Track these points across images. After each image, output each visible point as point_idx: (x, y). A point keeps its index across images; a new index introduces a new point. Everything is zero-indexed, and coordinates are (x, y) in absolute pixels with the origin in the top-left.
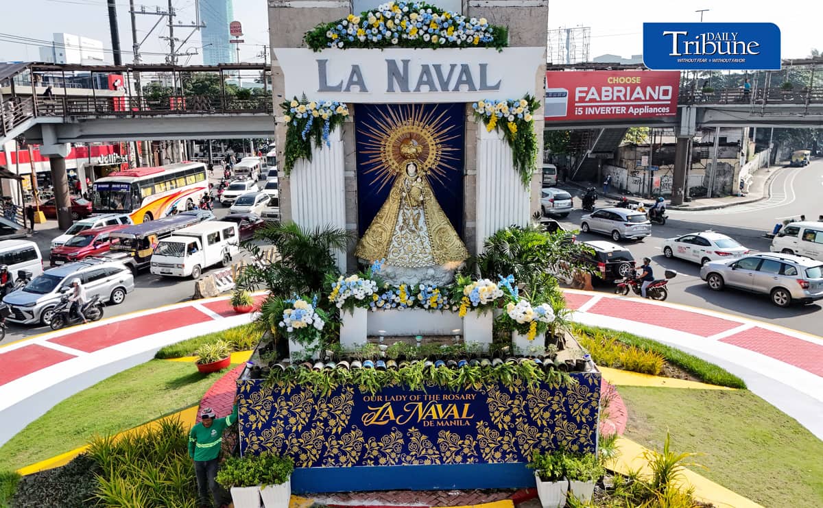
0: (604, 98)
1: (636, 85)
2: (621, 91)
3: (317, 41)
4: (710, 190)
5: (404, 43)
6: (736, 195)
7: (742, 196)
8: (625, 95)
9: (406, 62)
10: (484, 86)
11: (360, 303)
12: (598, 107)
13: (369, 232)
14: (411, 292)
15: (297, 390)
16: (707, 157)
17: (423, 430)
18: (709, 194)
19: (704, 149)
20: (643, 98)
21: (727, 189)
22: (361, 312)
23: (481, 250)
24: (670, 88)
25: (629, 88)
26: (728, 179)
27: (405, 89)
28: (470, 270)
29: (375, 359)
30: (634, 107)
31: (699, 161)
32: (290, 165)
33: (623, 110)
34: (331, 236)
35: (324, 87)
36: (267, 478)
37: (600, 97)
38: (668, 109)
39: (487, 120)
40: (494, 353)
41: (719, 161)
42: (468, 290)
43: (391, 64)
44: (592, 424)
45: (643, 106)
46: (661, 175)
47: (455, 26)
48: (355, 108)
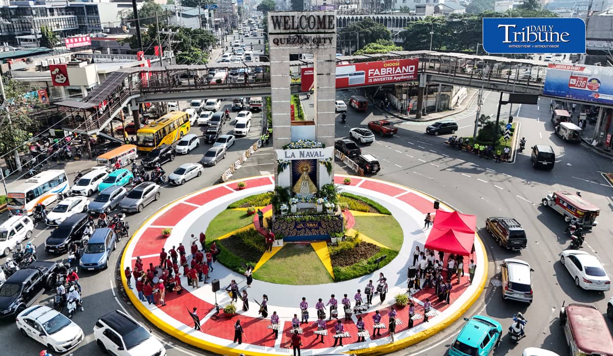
0: (382, 74)
1: (398, 66)
2: (390, 70)
3: (285, 148)
4: (437, 108)
5: (303, 148)
6: (450, 110)
7: (454, 110)
8: (392, 72)
9: (304, 152)
10: (320, 156)
11: (295, 204)
12: (379, 78)
13: (295, 185)
14: (306, 200)
15: (284, 222)
16: (437, 91)
17: (309, 229)
18: (436, 110)
19: (435, 87)
20: (401, 72)
21: (446, 106)
22: (295, 205)
23: (320, 189)
24: (414, 66)
25: (394, 68)
26: (447, 102)
27: (304, 157)
28: (318, 197)
29: (299, 215)
30: (397, 76)
31: (433, 93)
32: (279, 173)
33: (391, 78)
34: (287, 188)
35: (286, 157)
36: (279, 238)
37: (380, 73)
38: (413, 76)
39: (321, 162)
40: (323, 213)
41: (442, 93)
42: (317, 200)
43: (301, 152)
44: (342, 227)
45: (401, 76)
46: (414, 101)
47: (314, 144)
48: (292, 161)
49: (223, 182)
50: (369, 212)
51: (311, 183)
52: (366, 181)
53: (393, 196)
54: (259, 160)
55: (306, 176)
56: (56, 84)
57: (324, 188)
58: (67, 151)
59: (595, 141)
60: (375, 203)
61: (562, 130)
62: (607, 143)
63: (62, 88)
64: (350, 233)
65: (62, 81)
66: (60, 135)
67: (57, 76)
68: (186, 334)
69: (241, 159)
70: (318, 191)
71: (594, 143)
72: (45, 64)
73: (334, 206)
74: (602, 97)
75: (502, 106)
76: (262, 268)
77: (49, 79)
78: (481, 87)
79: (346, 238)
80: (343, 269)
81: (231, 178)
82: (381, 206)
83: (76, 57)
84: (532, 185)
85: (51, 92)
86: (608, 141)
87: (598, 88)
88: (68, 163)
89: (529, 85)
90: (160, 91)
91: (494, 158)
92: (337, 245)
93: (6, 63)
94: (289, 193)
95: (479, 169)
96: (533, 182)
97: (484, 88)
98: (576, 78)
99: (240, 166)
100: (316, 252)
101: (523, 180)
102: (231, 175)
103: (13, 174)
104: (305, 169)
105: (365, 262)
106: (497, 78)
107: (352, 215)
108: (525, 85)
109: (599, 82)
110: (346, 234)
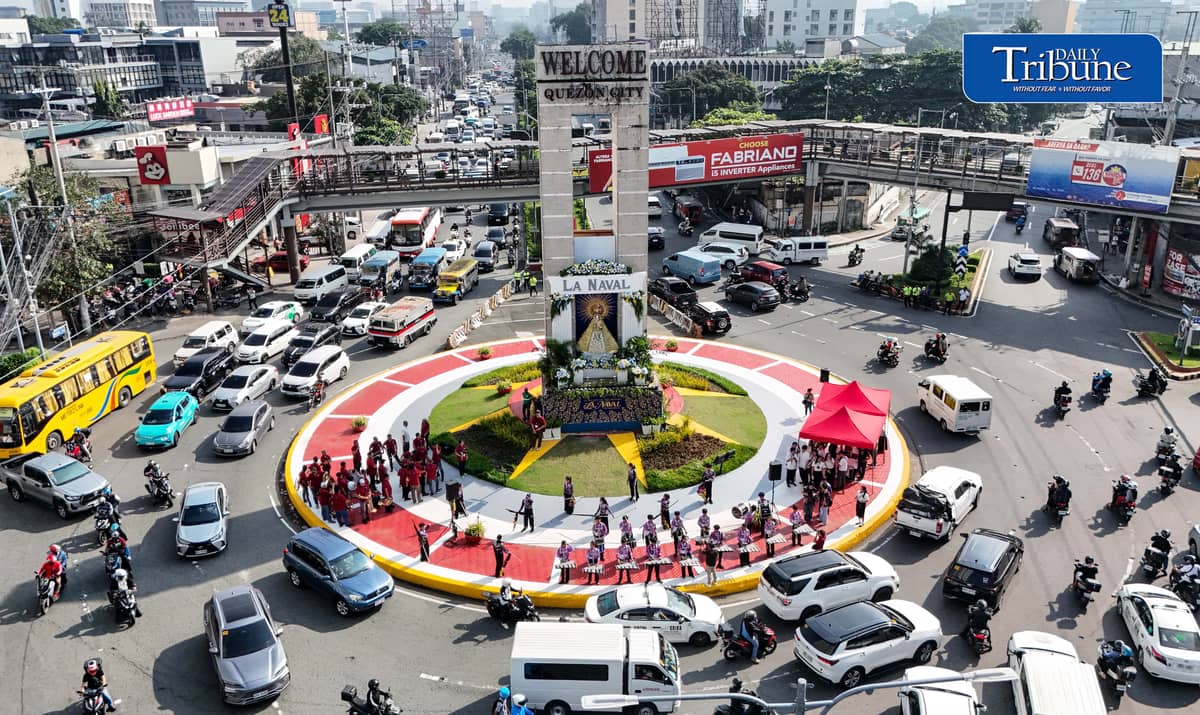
0: (736, 161)
1: (764, 148)
2: (750, 154)
3: (563, 273)
4: (840, 226)
5: (595, 274)
6: (866, 229)
7: (872, 229)
8: (755, 157)
9: (595, 280)
10: (624, 287)
11: (580, 368)
12: (731, 168)
13: (581, 339)
14: (599, 363)
15: (563, 397)
16: (840, 195)
17: (604, 410)
18: (839, 231)
19: (837, 188)
20: (770, 158)
21: (858, 223)
22: (581, 371)
23: (624, 345)
24: (795, 148)
25: (758, 151)
26: (858, 214)
27: (595, 289)
28: (619, 355)
29: (587, 387)
30: (763, 166)
31: (831, 199)
32: (552, 317)
33: (753, 170)
34: (568, 343)
35: (565, 289)
36: (553, 426)
37: (733, 159)
38: (793, 166)
39: (625, 299)
40: (628, 384)
41: (849, 198)
42: (619, 364)
45: (771, 165)
46: (796, 213)
47: (613, 267)
48: (577, 296)
49: (452, 348)
50: (708, 390)
51: (609, 335)
52: (706, 346)
53: (751, 368)
54: (513, 314)
55: (600, 322)
56: (145, 180)
57: (629, 342)
58: (169, 299)
59: (1124, 279)
60: (719, 378)
61: (1065, 260)
62: (1146, 283)
63: (156, 188)
64: (675, 420)
65: (158, 175)
66: (153, 272)
67: (149, 166)
68: (407, 568)
69: (481, 311)
70: (620, 349)
71: (1123, 284)
72: (122, 147)
73: (646, 372)
74: (1130, 197)
75: (950, 214)
76: (526, 472)
77: (134, 172)
78: (913, 184)
79: (667, 427)
80: (663, 474)
81: (464, 343)
82: (730, 382)
83: (175, 135)
84: (1001, 351)
85: (135, 195)
86: (1147, 279)
87: (1123, 181)
88: (173, 320)
89: (1001, 179)
90: (335, 192)
91: (938, 309)
92: (652, 436)
93: (42, 147)
94: (571, 350)
95: (909, 326)
96: (1004, 347)
97: (919, 185)
98: (1083, 164)
99: (481, 323)
100: (618, 448)
101: (985, 344)
102: (465, 338)
103: (76, 338)
104: (597, 311)
105: (699, 464)
106: (946, 167)
107: (678, 395)
108: (995, 178)
109: (1124, 170)
110: (667, 422)
